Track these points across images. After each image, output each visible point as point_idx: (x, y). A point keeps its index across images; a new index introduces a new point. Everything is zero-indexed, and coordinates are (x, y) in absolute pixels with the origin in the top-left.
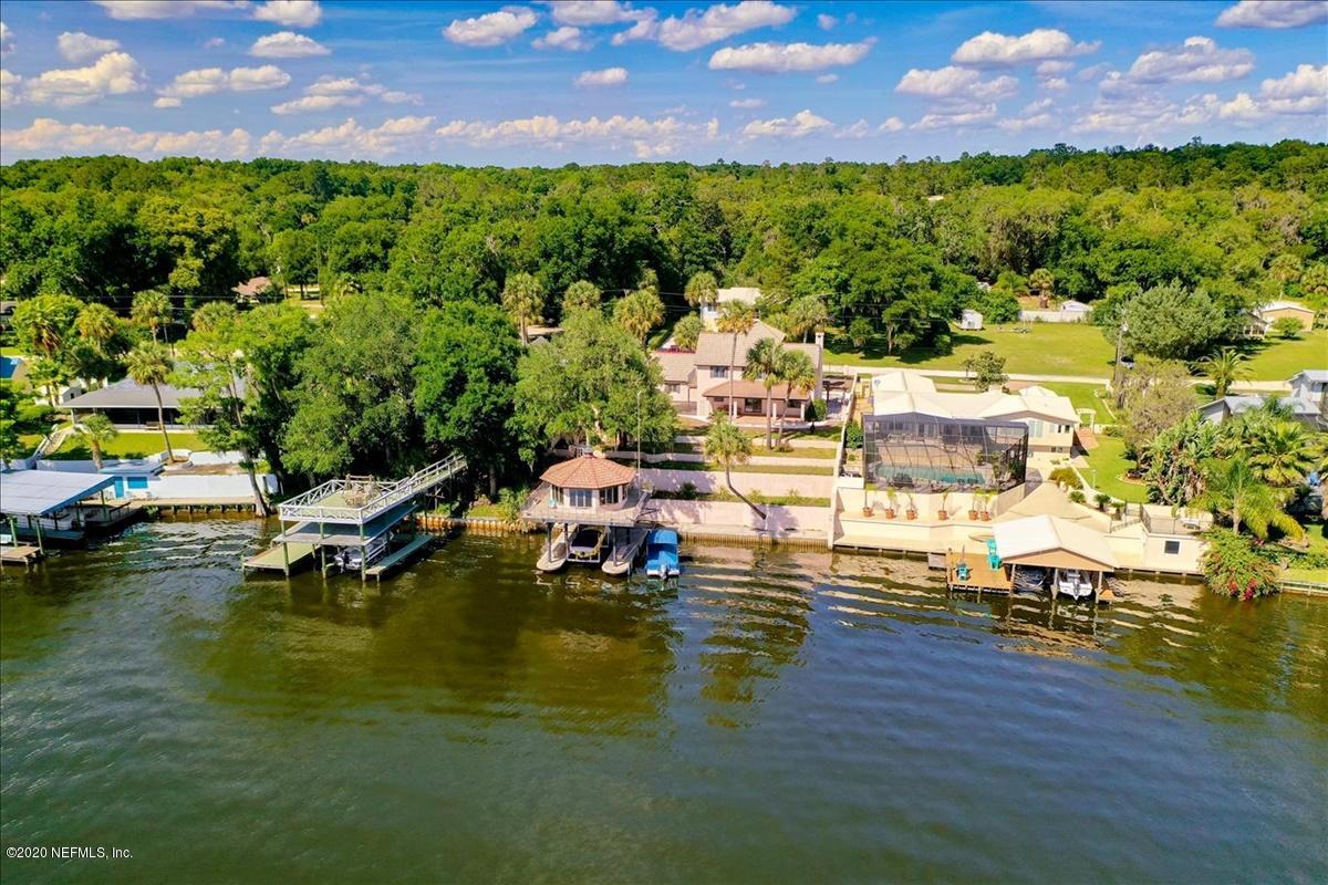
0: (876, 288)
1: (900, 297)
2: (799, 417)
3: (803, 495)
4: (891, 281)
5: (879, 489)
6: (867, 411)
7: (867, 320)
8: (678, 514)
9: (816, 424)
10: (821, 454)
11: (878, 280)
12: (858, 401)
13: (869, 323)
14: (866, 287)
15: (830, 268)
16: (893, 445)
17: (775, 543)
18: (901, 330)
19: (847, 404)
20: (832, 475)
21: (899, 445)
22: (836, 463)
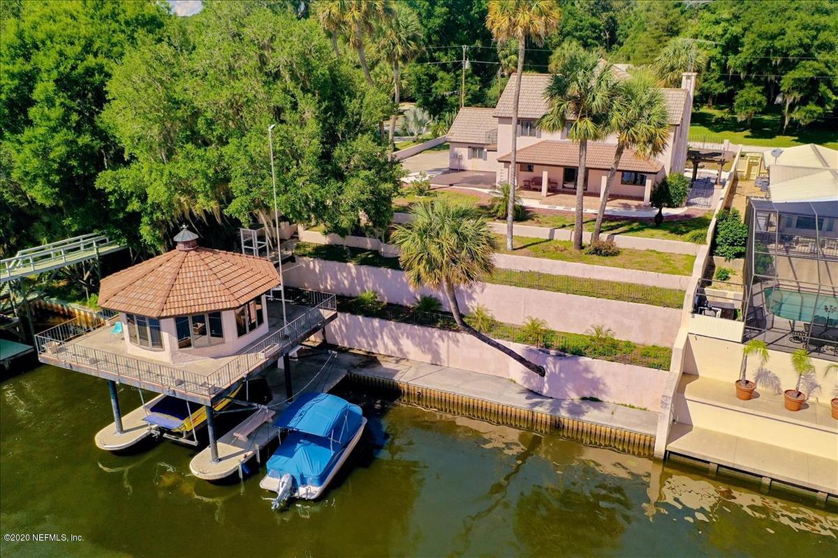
0: (778, 44)
1: (808, 56)
2: (642, 199)
3: (620, 337)
4: (801, 34)
5: (770, 345)
6: (758, 195)
7: (760, 88)
8: (406, 344)
9: (665, 211)
10: (666, 264)
11: (782, 33)
12: (739, 184)
13: (762, 93)
14: (763, 44)
15: (717, 22)
16: (803, 256)
17: (557, 426)
18: (804, 102)
19: (723, 184)
20: (680, 307)
21: (813, 255)
22: (690, 283)
